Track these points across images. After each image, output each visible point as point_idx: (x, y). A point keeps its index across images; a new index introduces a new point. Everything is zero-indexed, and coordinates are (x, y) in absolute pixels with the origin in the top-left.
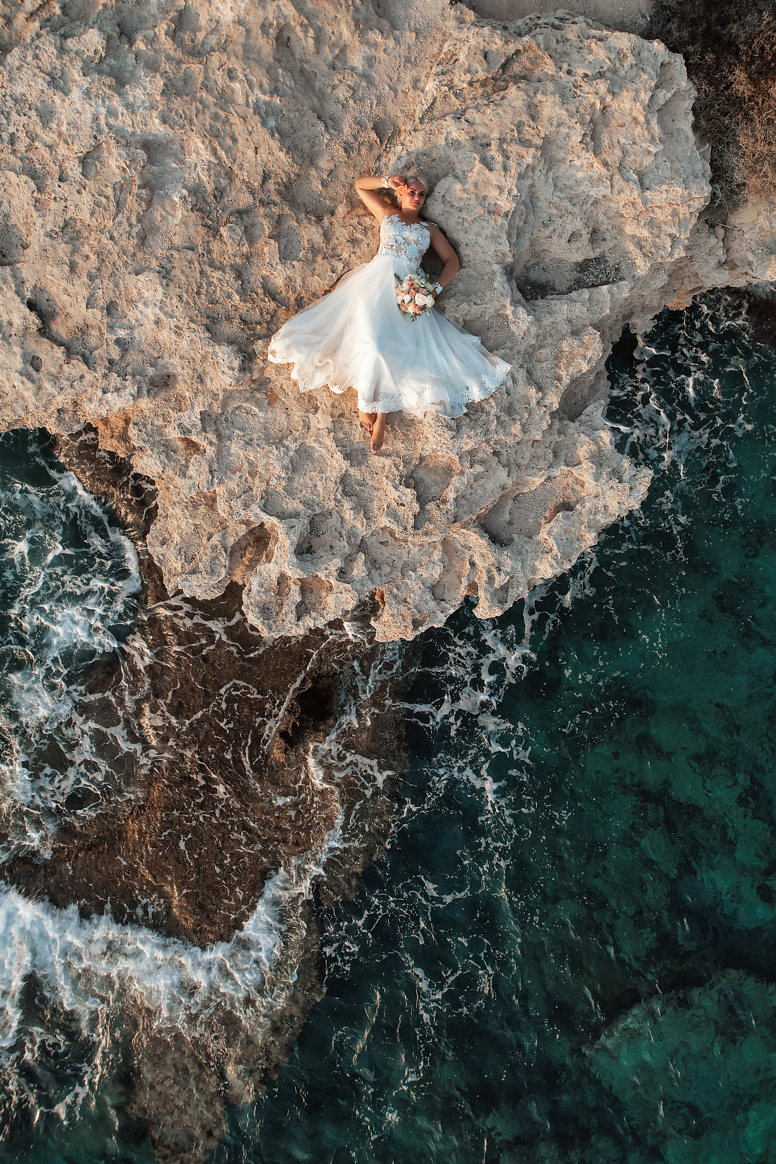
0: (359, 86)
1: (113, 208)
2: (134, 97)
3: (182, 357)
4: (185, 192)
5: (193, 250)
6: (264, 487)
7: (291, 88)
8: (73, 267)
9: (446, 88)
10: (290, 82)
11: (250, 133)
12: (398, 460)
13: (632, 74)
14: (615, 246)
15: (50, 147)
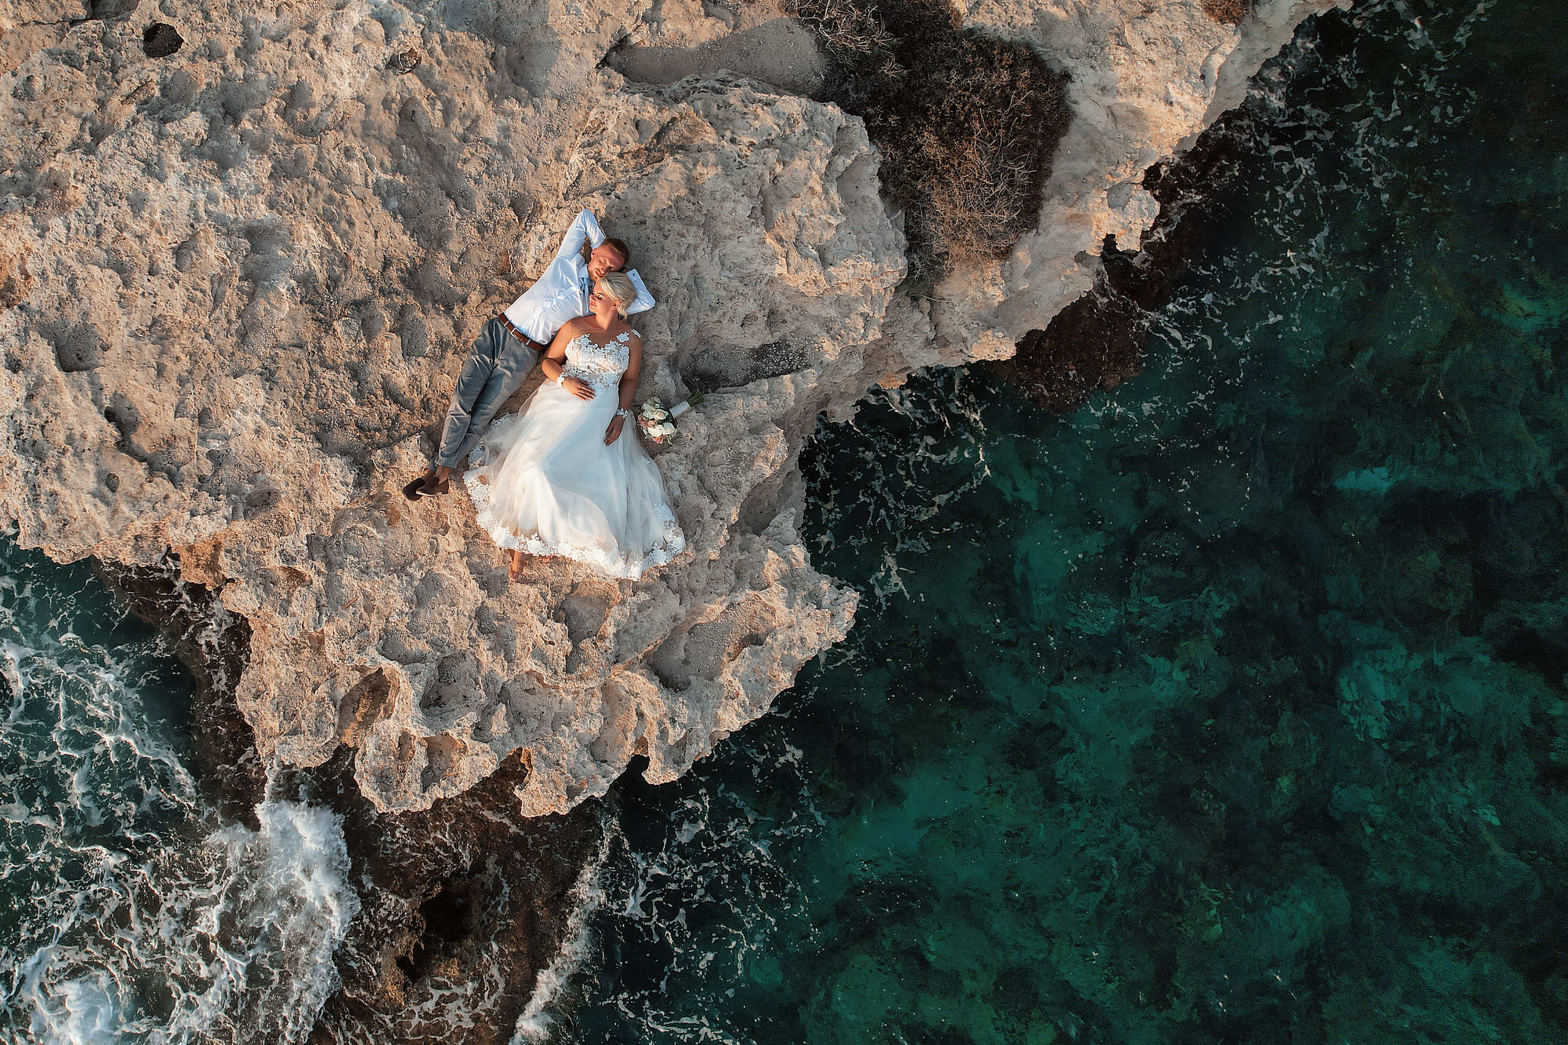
0: (494, 159)
1: (209, 303)
2: (238, 180)
3: (286, 472)
4: (293, 283)
5: (301, 347)
6: (382, 625)
7: (416, 165)
8: (160, 370)
9: (593, 161)
10: (415, 158)
11: (369, 216)
12: (545, 589)
13: (805, 140)
14: (798, 328)
15: (140, 238)
